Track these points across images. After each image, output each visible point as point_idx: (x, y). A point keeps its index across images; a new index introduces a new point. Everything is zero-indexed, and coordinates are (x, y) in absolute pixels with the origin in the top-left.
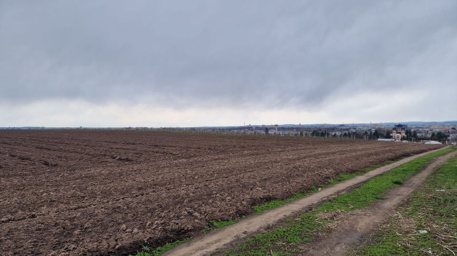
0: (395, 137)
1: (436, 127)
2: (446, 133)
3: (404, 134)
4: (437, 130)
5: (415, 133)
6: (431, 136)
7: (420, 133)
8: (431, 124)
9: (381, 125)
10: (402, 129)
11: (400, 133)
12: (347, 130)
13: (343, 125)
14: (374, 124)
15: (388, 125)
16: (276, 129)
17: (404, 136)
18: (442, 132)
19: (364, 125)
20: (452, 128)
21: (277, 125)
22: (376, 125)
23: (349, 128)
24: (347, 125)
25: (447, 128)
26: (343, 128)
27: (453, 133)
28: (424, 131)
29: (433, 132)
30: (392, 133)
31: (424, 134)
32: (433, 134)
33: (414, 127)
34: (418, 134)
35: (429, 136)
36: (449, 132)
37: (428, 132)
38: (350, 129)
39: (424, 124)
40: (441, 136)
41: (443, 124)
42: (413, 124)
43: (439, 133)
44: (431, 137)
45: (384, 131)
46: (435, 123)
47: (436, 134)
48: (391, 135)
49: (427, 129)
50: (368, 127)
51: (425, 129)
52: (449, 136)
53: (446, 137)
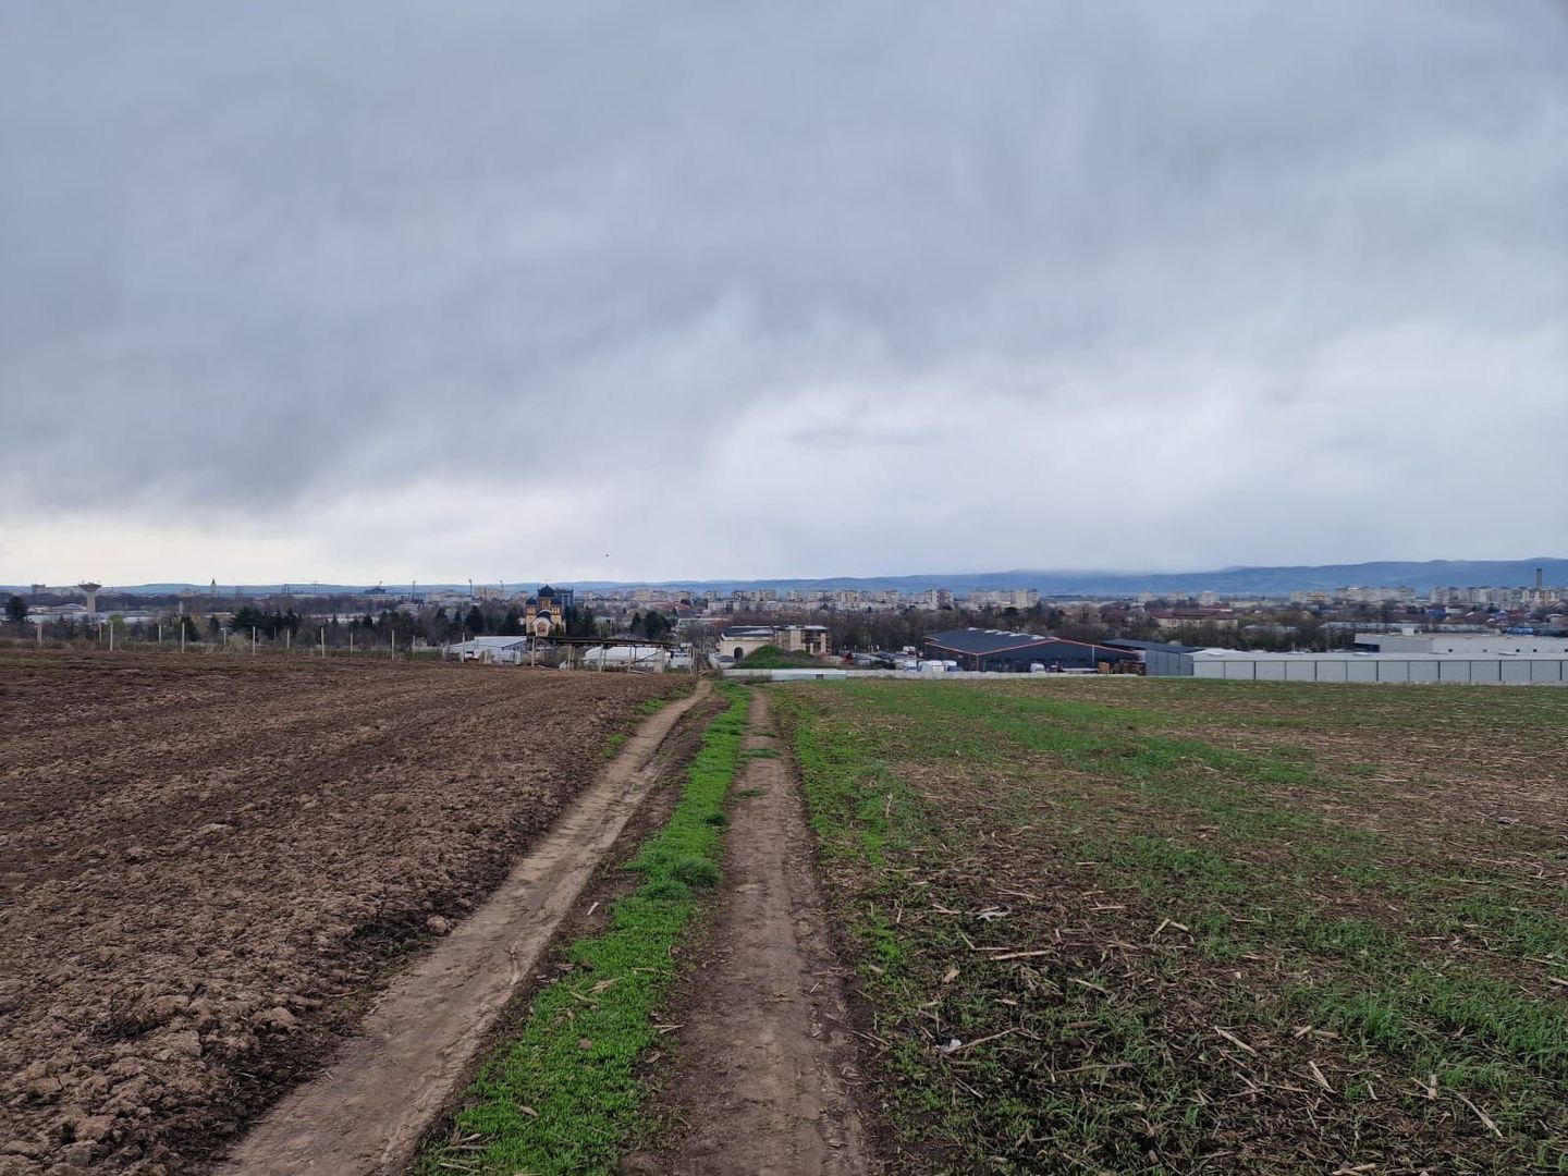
0: (532, 627)
1: (644, 598)
2: (668, 613)
3: (557, 619)
4: (648, 607)
5: (590, 614)
6: (630, 623)
7: (606, 613)
8: (633, 590)
9: (501, 589)
10: (556, 603)
11: (547, 615)
12: (391, 605)
13: (378, 590)
14: (480, 588)
15: (523, 589)
16: (91, 603)
17: (557, 625)
18: (659, 613)
19: (449, 591)
20: (683, 602)
21: (93, 587)
22: (485, 589)
23: (397, 598)
24: (394, 590)
25: (670, 599)
26: (376, 598)
27: (685, 614)
28: (616, 608)
29: (638, 610)
30: (524, 617)
31: (612, 619)
32: (637, 618)
33: (591, 596)
34: (600, 620)
35: (627, 623)
36: (674, 612)
37: (625, 611)
38: (400, 602)
39: (617, 589)
40: (653, 627)
41: (660, 590)
42: (589, 587)
43: (652, 615)
44: (632, 629)
45: (504, 608)
46: (644, 587)
47: (643, 617)
48: (522, 621)
49: (625, 604)
50: (461, 596)
51: (618, 604)
52: (674, 622)
53: (668, 625)
